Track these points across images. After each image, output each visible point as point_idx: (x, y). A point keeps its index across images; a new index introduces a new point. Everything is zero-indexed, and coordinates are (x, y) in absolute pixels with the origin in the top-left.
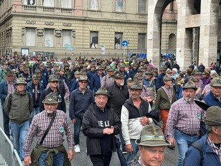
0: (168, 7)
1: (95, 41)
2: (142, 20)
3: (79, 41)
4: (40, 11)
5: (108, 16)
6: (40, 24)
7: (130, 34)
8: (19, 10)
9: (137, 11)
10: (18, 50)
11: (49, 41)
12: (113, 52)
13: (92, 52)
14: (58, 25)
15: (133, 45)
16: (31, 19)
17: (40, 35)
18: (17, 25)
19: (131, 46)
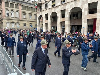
0: (41, 18)
1: (25, 25)
2: (36, 21)
3: (21, 25)
4: (10, 18)
5: (28, 20)
6: (11, 21)
7: (33, 24)
8: (5, 18)
9: (34, 19)
10: (5, 28)
11: (13, 25)
12: (29, 28)
13: (24, 28)
14: (15, 22)
15: (34, 26)
16: (8, 20)
17: (11, 24)
18: (4, 21)
19: (33, 27)
